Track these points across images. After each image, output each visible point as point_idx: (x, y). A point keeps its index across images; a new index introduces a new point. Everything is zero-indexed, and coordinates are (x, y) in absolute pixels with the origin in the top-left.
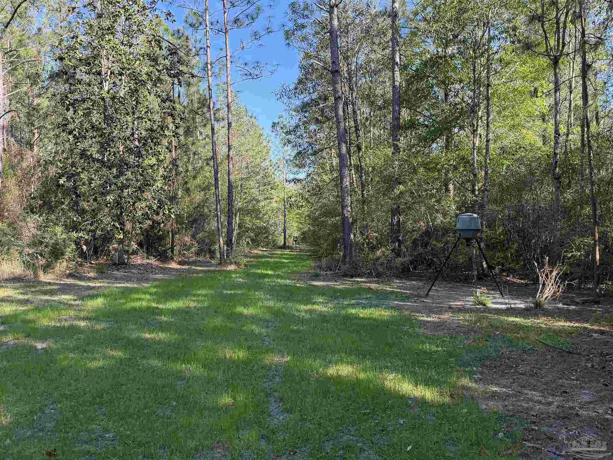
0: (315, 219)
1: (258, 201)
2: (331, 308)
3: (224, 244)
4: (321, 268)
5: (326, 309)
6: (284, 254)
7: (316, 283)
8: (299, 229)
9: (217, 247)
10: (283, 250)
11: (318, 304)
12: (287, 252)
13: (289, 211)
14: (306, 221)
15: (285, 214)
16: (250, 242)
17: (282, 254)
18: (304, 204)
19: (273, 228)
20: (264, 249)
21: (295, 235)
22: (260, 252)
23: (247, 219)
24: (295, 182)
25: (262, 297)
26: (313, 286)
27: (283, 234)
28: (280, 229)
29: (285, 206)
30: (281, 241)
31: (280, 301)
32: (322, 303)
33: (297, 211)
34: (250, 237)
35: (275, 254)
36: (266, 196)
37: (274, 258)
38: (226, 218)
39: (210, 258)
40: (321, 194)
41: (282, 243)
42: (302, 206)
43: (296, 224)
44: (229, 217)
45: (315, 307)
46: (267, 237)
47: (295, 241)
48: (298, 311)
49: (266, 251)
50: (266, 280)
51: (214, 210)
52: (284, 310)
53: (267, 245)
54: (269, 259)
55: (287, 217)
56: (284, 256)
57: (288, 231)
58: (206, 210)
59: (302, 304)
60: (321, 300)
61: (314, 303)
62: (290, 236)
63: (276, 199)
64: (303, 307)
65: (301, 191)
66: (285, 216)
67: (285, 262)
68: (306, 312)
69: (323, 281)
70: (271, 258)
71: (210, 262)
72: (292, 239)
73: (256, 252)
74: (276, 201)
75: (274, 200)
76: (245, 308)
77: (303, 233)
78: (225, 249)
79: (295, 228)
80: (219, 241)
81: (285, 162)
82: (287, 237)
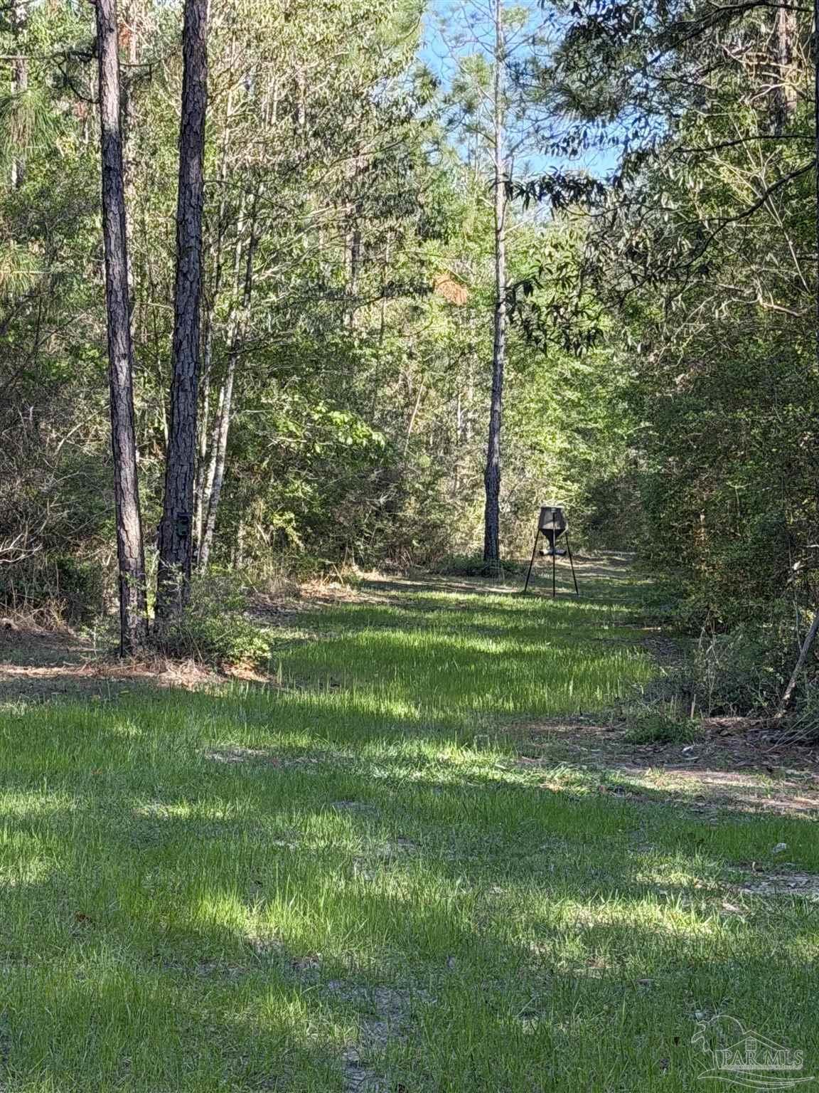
0: (667, 414)
1: (345, 301)
2: (734, 925)
3: (144, 540)
4: (686, 694)
5: (705, 928)
6: (486, 609)
7: (653, 780)
8: (575, 467)
9: (105, 555)
10: (479, 584)
11: (662, 900)
12: (502, 595)
13: (520, 366)
14: (614, 420)
15: (498, 379)
16: (294, 536)
17: (468, 608)
18: (606, 323)
19: (426, 460)
20: (374, 576)
21: (552, 503)
22: (351, 595)
23: (280, 399)
24: (556, 198)
25: (350, 844)
26: (639, 792)
27: (481, 496)
28: (468, 467)
29: (497, 333)
30: (470, 535)
31: (451, 876)
32: (689, 891)
33: (569, 365)
34: (291, 504)
35: (432, 606)
36: (390, 275)
37: (427, 627)
38: (164, 392)
39: (65, 615)
40: (704, 269)
41: (478, 544)
42: (592, 337)
43: (560, 443)
44: (177, 385)
45: (647, 912)
46: (390, 507)
47: (549, 534)
48: (544, 929)
49: (380, 586)
50: (377, 750)
51: (96, 344)
52: (465, 921)
53: (391, 551)
54: (400, 635)
55: (507, 394)
56: (478, 620)
57: (507, 482)
58: (54, 345)
59: (573, 895)
60: (679, 877)
61: (638, 893)
62: (520, 508)
63: (446, 290)
64: (576, 912)
65: (592, 254)
66: (496, 393)
67: (487, 655)
68: (592, 937)
69: (695, 767)
70: (408, 625)
71: (65, 639)
72: (534, 523)
73: (322, 588)
74: (449, 307)
75: (436, 299)
76: (247, 901)
77: (601, 494)
78: (152, 568)
79: (552, 463)
80: (120, 522)
81: (505, 83)
82: (505, 508)
